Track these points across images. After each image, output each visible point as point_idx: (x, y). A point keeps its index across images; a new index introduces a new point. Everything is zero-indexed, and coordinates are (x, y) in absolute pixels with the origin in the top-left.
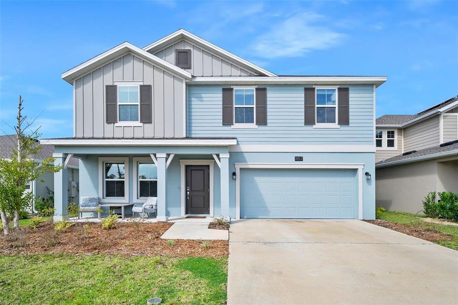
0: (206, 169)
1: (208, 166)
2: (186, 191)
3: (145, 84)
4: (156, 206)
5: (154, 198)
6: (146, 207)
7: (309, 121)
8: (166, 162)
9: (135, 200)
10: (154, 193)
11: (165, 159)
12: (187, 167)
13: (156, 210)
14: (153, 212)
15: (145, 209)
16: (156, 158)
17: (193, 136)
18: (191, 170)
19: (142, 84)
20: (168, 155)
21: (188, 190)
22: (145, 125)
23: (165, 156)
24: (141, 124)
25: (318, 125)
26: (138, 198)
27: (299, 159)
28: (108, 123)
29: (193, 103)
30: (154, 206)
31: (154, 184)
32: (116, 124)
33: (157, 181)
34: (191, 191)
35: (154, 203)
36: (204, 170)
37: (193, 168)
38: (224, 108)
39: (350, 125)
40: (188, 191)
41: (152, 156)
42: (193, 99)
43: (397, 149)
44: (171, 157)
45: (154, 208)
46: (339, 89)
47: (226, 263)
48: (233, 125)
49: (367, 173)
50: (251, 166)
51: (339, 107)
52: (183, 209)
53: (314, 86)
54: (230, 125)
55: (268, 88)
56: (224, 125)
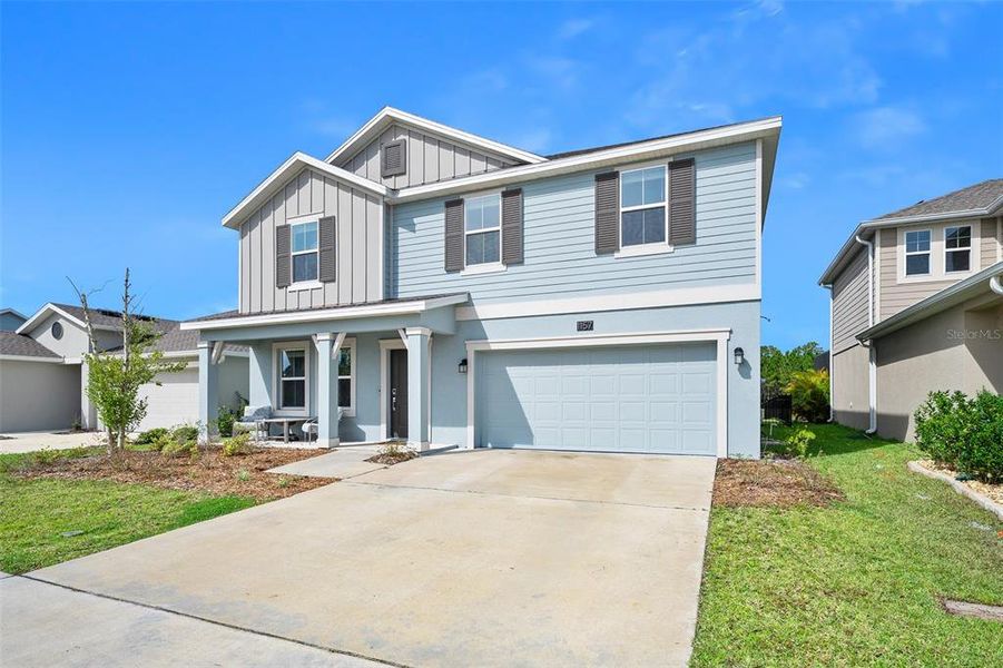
2: (391, 396)
3: (327, 215)
7: (605, 245)
16: (319, 342)
17: (400, 296)
19: (322, 216)
22: (327, 285)
23: (328, 336)
24: (321, 285)
25: (627, 251)
27: (586, 326)
28: (280, 288)
29: (400, 236)
32: (289, 289)
38: (447, 239)
39: (699, 242)
40: (394, 396)
42: (400, 230)
44: (340, 339)
46: (672, 166)
48: (463, 269)
49: (739, 351)
50: (494, 347)
51: (671, 205)
52: (383, 428)
53: (616, 170)
54: (458, 271)
55: (525, 189)
56: (449, 271)
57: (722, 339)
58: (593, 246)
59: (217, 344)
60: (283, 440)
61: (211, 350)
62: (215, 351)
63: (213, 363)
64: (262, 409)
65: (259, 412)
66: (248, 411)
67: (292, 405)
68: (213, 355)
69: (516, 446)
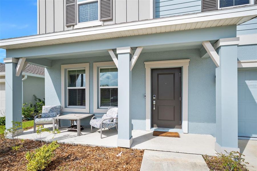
0: (177, 73)
1: (180, 69)
2: (152, 100)
4: (117, 118)
5: (115, 109)
6: (104, 122)
8: (130, 60)
9: (95, 110)
10: (114, 102)
11: (128, 55)
12: (153, 70)
13: (117, 123)
14: (114, 126)
15: (103, 123)
16: (117, 56)
18: (158, 75)
20: (134, 49)
21: (154, 98)
23: (129, 51)
26: (98, 108)
28: (68, 26)
30: (115, 120)
31: (115, 92)
32: (76, 27)
33: (117, 89)
34: (158, 99)
35: (115, 116)
36: (174, 74)
37: (160, 72)
40: (154, 100)
41: (112, 53)
44: (138, 52)
45: (115, 121)
52: (148, 121)
59: (20, 60)
60: (76, 131)
61: (15, 65)
62: (19, 66)
63: (18, 75)
64: (55, 108)
65: (52, 110)
66: (45, 109)
67: (75, 105)
68: (18, 69)
69: (253, 136)
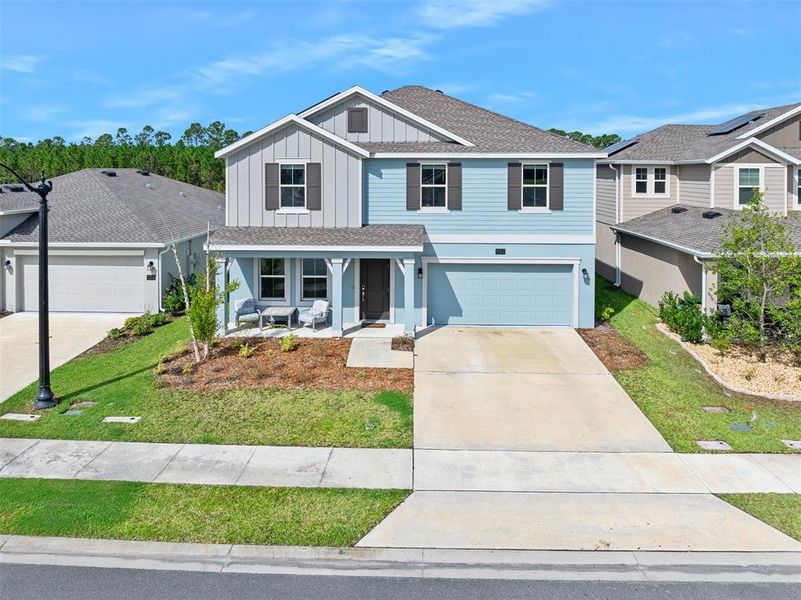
1: (389, 260)
2: (361, 291)
3: (313, 162)
7: (513, 204)
9: (298, 303)
11: (341, 265)
12: (362, 261)
14: (323, 320)
15: (315, 318)
16: (331, 264)
18: (368, 264)
19: (309, 161)
21: (363, 289)
22: (313, 212)
23: (341, 261)
24: (308, 211)
25: (525, 210)
26: (301, 300)
27: (500, 252)
28: (267, 209)
32: (278, 211)
34: (367, 290)
35: (324, 310)
36: (383, 265)
37: (370, 262)
38: (408, 187)
39: (565, 209)
40: (363, 291)
42: (371, 177)
43: (668, 196)
46: (552, 165)
47: (412, 397)
48: (419, 209)
49: (584, 271)
50: (441, 261)
51: (550, 188)
53: (520, 161)
54: (416, 210)
55: (463, 163)
56: (408, 209)
57: (576, 264)
58: (506, 205)
64: (249, 301)
67: (271, 296)
